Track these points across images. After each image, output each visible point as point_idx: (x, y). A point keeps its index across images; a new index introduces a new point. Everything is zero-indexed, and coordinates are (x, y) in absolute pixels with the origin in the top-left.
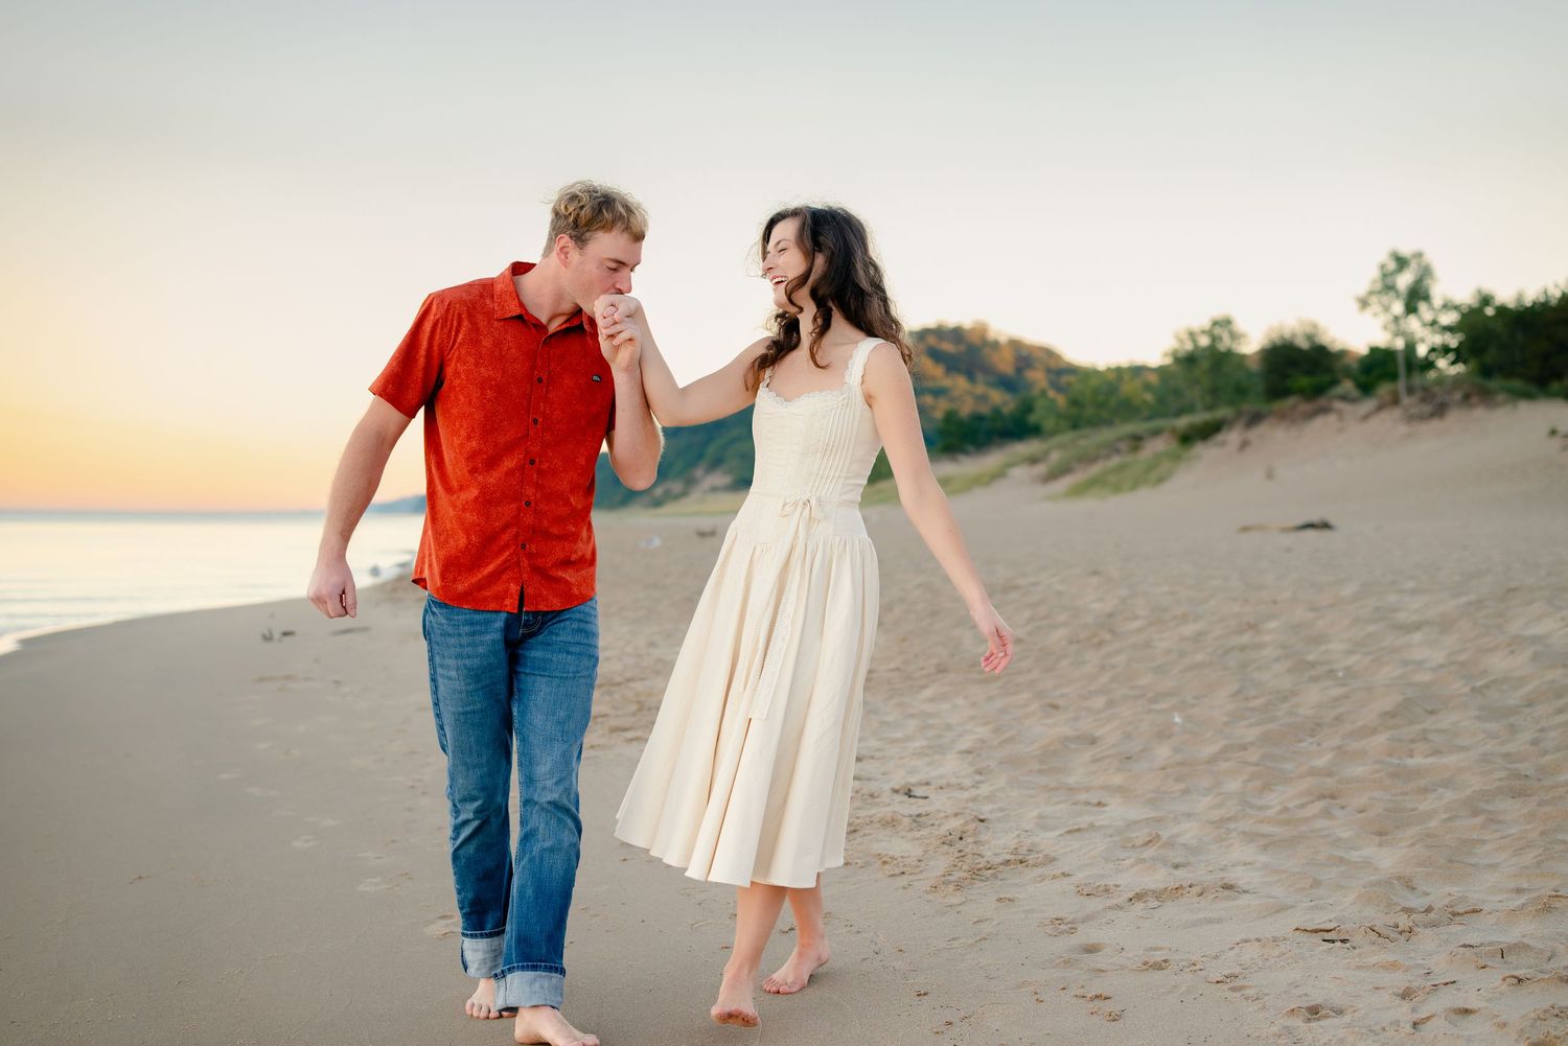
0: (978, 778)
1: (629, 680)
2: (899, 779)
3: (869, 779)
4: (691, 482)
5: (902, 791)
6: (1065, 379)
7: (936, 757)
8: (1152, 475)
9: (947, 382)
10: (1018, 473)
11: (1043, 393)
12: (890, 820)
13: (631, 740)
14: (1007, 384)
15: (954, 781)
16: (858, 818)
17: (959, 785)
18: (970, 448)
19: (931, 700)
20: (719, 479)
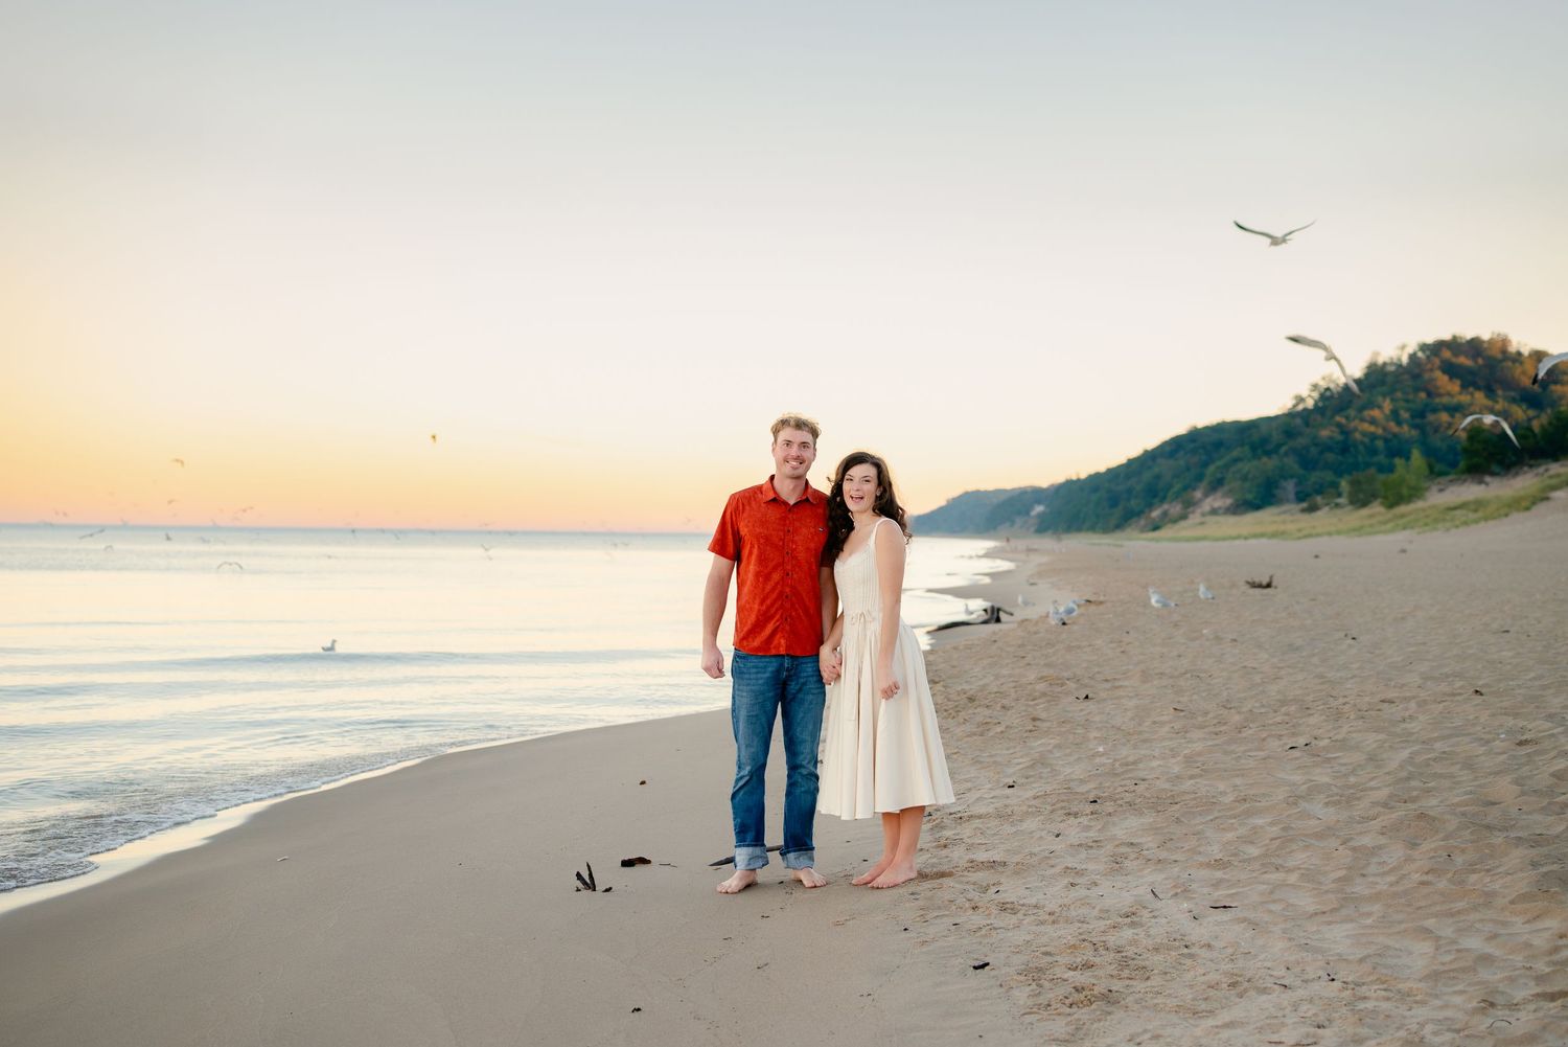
4: (1189, 505)
9: (1464, 398)
14: (1531, 400)
18: (1495, 468)
20: (1219, 501)
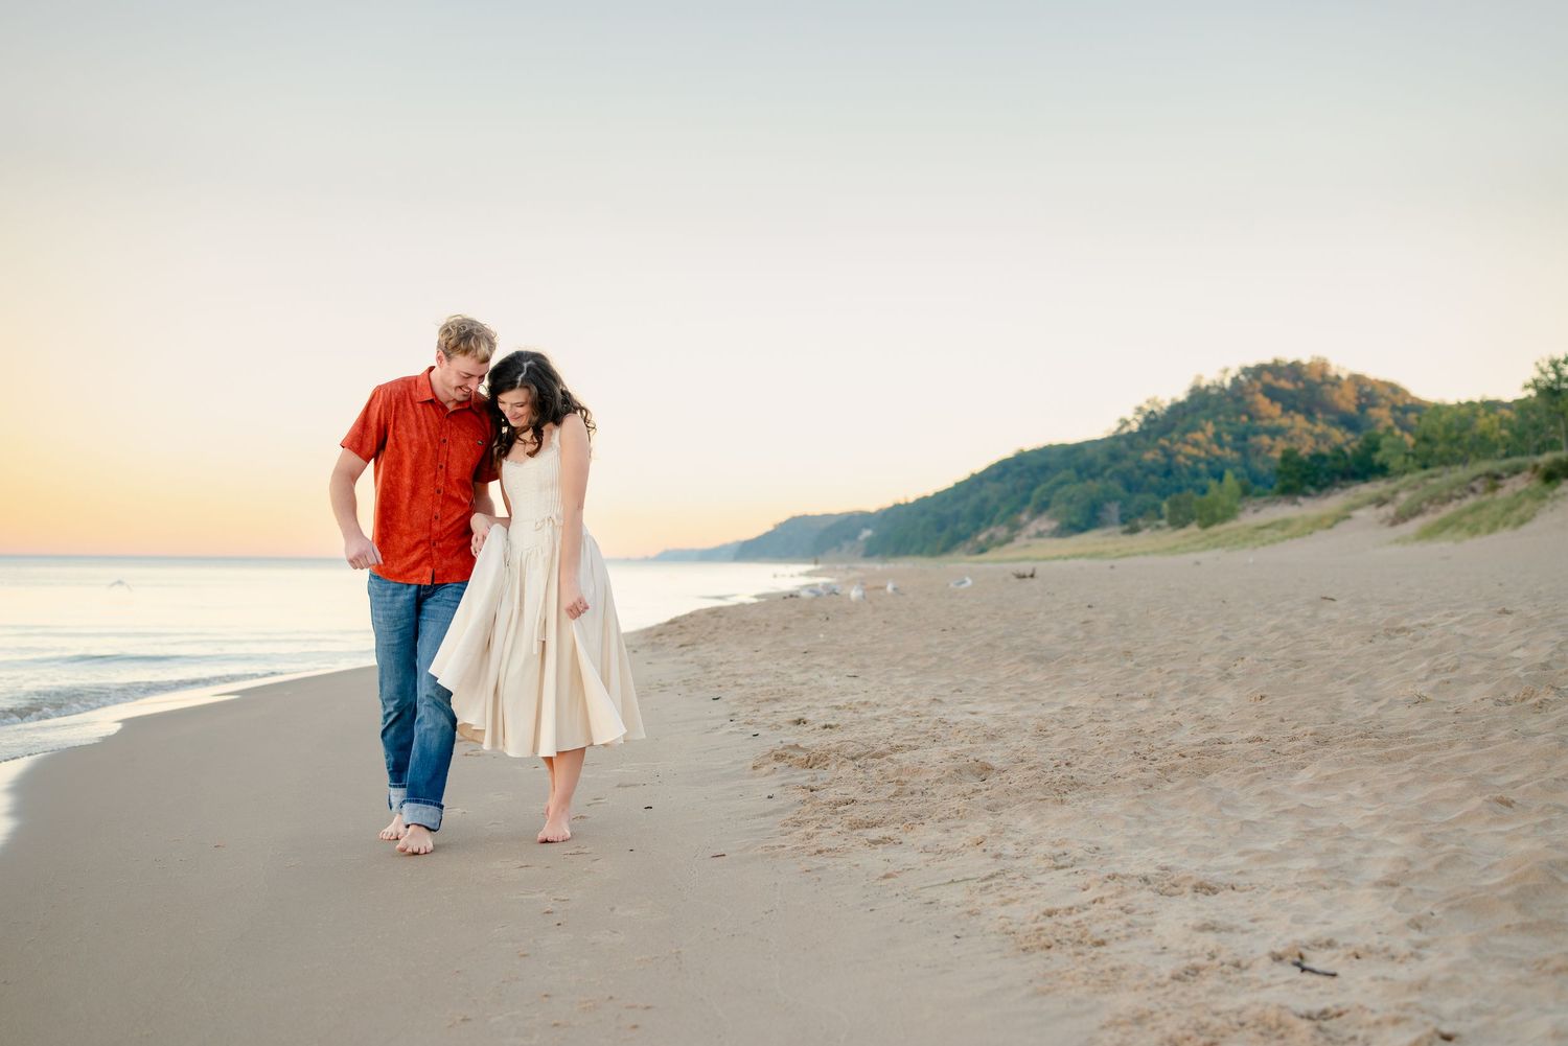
0: (1416, 936)
1: (896, 749)
2: (1283, 934)
3: (1230, 929)
4: (1015, 528)
5: (1289, 958)
6: (1412, 417)
7: (1338, 891)
8: (1514, 516)
9: (1285, 422)
10: (1365, 514)
11: (1389, 430)
12: (1274, 1023)
13: (876, 842)
14: (1349, 423)
15: (1374, 940)
16: (1217, 1014)
17: (1386, 950)
18: (1310, 488)
19: (1312, 787)
20: (1045, 523)
